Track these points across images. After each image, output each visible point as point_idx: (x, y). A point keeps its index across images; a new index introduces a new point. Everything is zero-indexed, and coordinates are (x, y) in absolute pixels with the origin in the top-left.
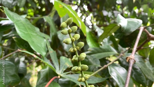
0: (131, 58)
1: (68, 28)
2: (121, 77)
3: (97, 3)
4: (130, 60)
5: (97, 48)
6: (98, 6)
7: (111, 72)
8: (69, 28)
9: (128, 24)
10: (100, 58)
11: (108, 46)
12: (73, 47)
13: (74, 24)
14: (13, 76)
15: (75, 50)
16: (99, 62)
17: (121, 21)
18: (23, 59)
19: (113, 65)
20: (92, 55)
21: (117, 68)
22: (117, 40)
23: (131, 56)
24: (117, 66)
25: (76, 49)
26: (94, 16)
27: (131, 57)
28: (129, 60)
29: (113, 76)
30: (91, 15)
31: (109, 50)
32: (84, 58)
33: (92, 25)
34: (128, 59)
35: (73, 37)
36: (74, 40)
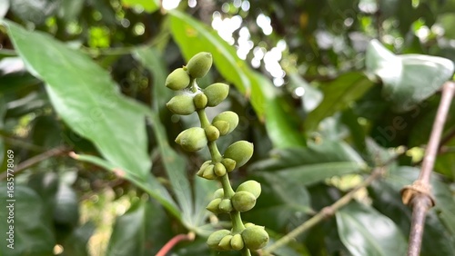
0: (420, 193)
1: (193, 90)
2: (380, 248)
3: (299, 10)
4: (416, 198)
5: (298, 148)
6: (304, 19)
7: (347, 231)
8: (198, 92)
9: (405, 76)
10: (309, 183)
11: (336, 144)
12: (214, 162)
13: (217, 77)
14: (34, 233)
15: (219, 172)
16: (306, 197)
17: (382, 63)
18: (69, 177)
19: (354, 206)
20: (284, 173)
21: (365, 219)
22: (363, 122)
23: (420, 184)
24: (365, 211)
25: (222, 169)
26: (292, 50)
27: (419, 189)
28: (412, 197)
29: (352, 245)
30: (281, 46)
31: (337, 158)
32: (252, 202)
33: (286, 78)
34: (408, 195)
35: (213, 124)
36: (214, 134)
